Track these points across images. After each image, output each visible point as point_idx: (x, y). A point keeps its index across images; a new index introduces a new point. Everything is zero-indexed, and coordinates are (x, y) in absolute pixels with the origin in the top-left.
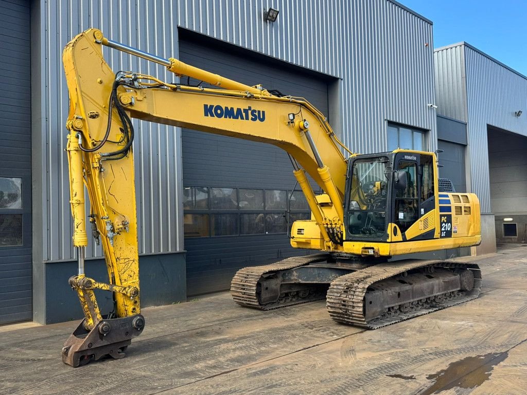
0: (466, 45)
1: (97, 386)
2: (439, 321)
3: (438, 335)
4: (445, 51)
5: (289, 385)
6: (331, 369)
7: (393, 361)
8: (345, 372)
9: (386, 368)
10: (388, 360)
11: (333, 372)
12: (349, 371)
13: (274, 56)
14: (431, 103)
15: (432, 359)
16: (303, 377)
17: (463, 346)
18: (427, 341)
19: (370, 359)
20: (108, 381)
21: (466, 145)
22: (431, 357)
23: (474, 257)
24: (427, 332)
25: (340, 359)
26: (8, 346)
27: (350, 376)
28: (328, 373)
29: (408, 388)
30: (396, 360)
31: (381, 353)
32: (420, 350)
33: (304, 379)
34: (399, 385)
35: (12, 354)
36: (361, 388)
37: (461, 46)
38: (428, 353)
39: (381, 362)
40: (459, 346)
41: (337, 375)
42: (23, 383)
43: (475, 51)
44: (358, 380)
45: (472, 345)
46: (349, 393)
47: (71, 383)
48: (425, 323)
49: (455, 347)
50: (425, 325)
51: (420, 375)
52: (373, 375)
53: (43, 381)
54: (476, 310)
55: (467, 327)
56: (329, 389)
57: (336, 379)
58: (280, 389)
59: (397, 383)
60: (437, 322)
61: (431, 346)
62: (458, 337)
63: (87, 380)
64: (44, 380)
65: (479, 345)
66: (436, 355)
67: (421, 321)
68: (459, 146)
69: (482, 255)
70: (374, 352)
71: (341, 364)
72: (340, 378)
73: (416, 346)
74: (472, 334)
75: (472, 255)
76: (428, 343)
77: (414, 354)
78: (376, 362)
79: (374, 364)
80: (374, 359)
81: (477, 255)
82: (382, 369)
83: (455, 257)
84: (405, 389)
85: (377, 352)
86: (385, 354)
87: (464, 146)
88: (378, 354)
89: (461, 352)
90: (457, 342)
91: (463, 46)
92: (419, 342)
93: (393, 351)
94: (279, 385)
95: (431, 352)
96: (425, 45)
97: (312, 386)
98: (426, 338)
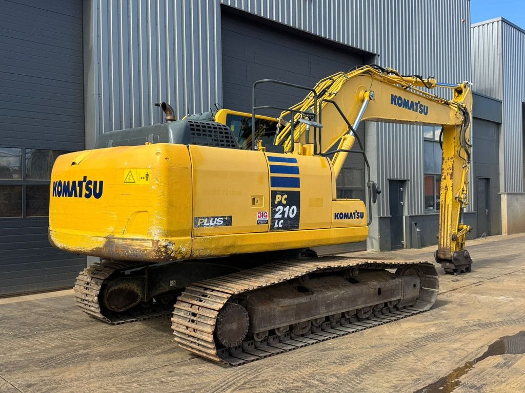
0: (503, 20)
1: (162, 344)
2: (478, 296)
3: (480, 308)
4: (481, 27)
5: (341, 349)
6: (379, 336)
7: (437, 331)
8: (393, 339)
9: (432, 337)
10: (433, 330)
11: (381, 339)
12: (397, 339)
13: (313, 32)
14: (467, 80)
15: (476, 330)
16: (353, 343)
17: (505, 318)
18: (468, 314)
19: (415, 329)
20: (172, 340)
21: (501, 124)
22: (475, 328)
23: (504, 236)
24: (468, 305)
25: (387, 328)
26: (69, 308)
27: (398, 343)
28: (377, 339)
29: (457, 355)
30: (441, 330)
31: (426, 324)
32: (463, 322)
33: (355, 344)
34: (447, 352)
35: (76, 316)
36: (411, 354)
37: (498, 22)
38: (471, 324)
39: (427, 332)
40: (501, 319)
41: (386, 341)
42: (93, 341)
43: (512, 27)
44: (408, 347)
45: (514, 318)
46: (400, 357)
47: (137, 341)
48: (464, 297)
49: (497, 320)
50: (465, 300)
51: (467, 344)
52: (421, 343)
53: (110, 339)
54: (514, 286)
55: (506, 302)
56: (381, 354)
57: (385, 346)
58: (334, 352)
59: (446, 351)
60: (475, 297)
61: (473, 318)
62: (499, 311)
63: (152, 339)
64: (112, 338)
65: (520, 319)
66: (480, 327)
67: (460, 296)
68: (493, 124)
69: (513, 235)
70: (418, 322)
71: (387, 332)
72: (389, 345)
73: (459, 318)
74: (513, 308)
75: (503, 235)
76: (470, 315)
77: (457, 325)
78: (422, 332)
79: (420, 333)
80: (420, 329)
81: (508, 235)
82: (429, 338)
83: (486, 236)
84: (454, 355)
85: (422, 322)
86: (430, 324)
87: (499, 125)
88: (423, 324)
89: (504, 325)
90: (498, 315)
91: (500, 22)
92: (461, 314)
93: (436, 322)
94: (332, 349)
95: (474, 323)
96: (462, 21)
97: (364, 350)
98: (467, 311)
